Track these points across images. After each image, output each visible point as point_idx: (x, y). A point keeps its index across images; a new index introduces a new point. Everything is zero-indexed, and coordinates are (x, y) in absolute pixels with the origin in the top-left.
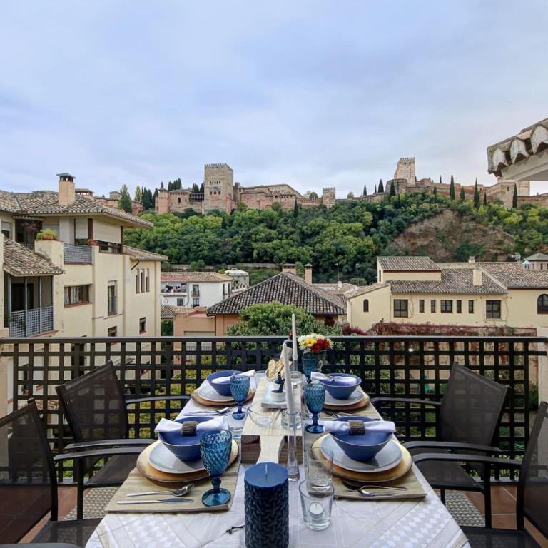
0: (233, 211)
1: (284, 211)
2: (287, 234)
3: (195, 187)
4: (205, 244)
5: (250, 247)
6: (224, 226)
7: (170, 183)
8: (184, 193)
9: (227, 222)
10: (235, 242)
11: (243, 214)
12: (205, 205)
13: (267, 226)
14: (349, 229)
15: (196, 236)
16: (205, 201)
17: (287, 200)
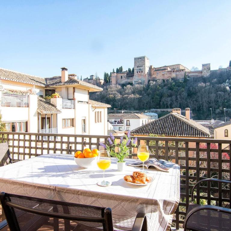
0: (149, 81)
3: (129, 70)
7: (117, 69)
8: (124, 73)
12: (135, 78)
16: (134, 76)
17: (180, 73)
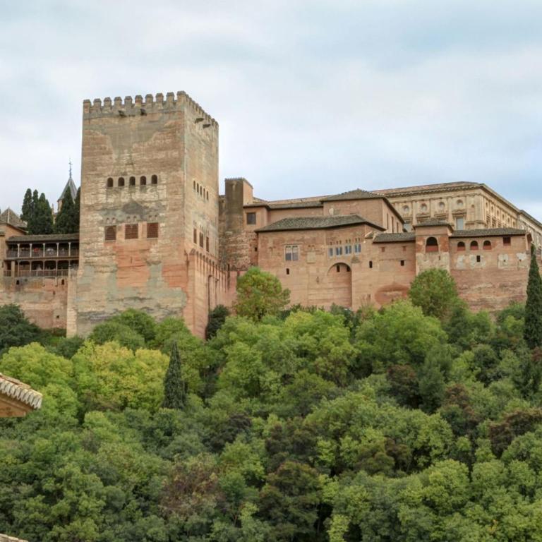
5: (311, 498)
9: (189, 373)
10: (235, 474)
11: (271, 331)
13: (393, 392)
16: (81, 271)
17: (488, 258)
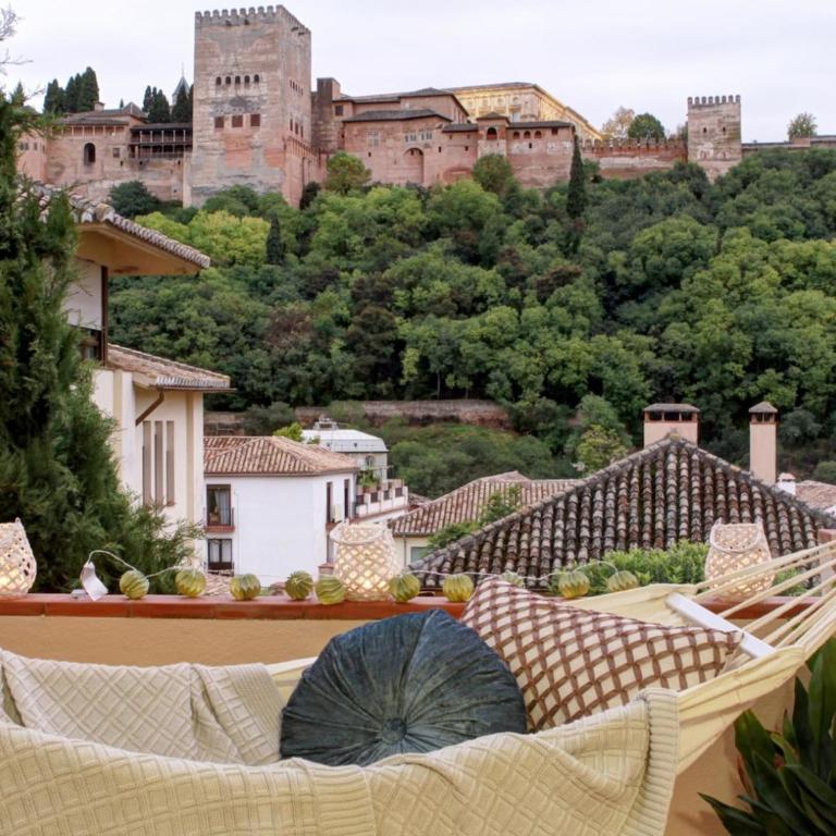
0: (310, 193)
1: (525, 189)
2: (541, 284)
3: (154, 99)
4: (201, 327)
5: (389, 335)
6: (275, 251)
7: (53, 88)
8: (109, 124)
9: (287, 236)
10: (325, 317)
11: (355, 203)
12: (196, 168)
13: (457, 252)
14: (806, 265)
15: (165, 292)
16: (195, 153)
17: (538, 145)
